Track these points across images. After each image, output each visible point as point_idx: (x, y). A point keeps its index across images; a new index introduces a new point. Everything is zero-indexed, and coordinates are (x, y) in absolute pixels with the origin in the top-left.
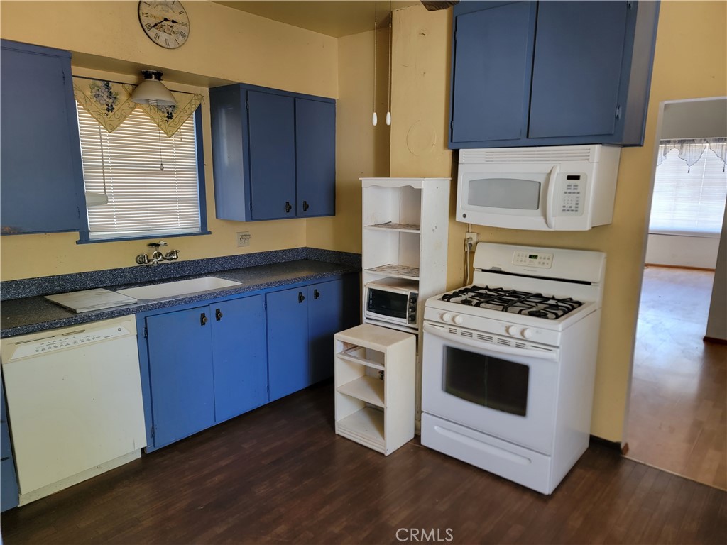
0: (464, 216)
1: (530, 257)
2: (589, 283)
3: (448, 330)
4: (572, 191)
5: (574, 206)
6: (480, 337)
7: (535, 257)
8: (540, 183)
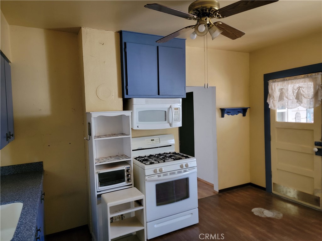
0: (138, 127)
1: (152, 140)
2: (171, 146)
3: (157, 176)
4: (176, 113)
5: (177, 118)
6: (171, 174)
7: (153, 140)
8: (166, 112)
